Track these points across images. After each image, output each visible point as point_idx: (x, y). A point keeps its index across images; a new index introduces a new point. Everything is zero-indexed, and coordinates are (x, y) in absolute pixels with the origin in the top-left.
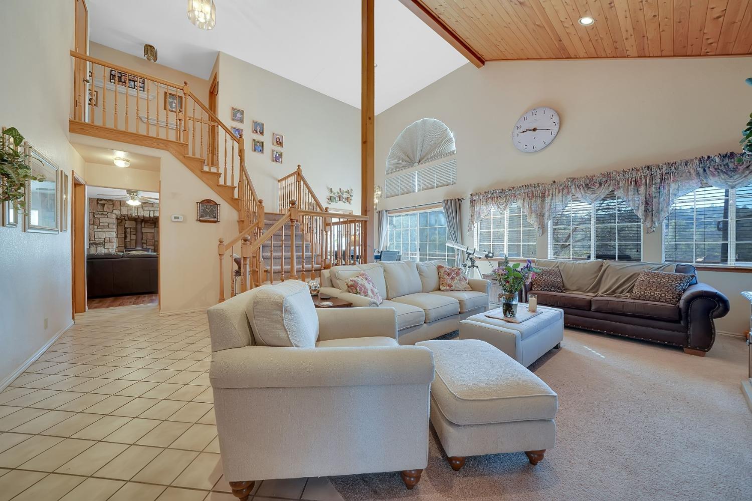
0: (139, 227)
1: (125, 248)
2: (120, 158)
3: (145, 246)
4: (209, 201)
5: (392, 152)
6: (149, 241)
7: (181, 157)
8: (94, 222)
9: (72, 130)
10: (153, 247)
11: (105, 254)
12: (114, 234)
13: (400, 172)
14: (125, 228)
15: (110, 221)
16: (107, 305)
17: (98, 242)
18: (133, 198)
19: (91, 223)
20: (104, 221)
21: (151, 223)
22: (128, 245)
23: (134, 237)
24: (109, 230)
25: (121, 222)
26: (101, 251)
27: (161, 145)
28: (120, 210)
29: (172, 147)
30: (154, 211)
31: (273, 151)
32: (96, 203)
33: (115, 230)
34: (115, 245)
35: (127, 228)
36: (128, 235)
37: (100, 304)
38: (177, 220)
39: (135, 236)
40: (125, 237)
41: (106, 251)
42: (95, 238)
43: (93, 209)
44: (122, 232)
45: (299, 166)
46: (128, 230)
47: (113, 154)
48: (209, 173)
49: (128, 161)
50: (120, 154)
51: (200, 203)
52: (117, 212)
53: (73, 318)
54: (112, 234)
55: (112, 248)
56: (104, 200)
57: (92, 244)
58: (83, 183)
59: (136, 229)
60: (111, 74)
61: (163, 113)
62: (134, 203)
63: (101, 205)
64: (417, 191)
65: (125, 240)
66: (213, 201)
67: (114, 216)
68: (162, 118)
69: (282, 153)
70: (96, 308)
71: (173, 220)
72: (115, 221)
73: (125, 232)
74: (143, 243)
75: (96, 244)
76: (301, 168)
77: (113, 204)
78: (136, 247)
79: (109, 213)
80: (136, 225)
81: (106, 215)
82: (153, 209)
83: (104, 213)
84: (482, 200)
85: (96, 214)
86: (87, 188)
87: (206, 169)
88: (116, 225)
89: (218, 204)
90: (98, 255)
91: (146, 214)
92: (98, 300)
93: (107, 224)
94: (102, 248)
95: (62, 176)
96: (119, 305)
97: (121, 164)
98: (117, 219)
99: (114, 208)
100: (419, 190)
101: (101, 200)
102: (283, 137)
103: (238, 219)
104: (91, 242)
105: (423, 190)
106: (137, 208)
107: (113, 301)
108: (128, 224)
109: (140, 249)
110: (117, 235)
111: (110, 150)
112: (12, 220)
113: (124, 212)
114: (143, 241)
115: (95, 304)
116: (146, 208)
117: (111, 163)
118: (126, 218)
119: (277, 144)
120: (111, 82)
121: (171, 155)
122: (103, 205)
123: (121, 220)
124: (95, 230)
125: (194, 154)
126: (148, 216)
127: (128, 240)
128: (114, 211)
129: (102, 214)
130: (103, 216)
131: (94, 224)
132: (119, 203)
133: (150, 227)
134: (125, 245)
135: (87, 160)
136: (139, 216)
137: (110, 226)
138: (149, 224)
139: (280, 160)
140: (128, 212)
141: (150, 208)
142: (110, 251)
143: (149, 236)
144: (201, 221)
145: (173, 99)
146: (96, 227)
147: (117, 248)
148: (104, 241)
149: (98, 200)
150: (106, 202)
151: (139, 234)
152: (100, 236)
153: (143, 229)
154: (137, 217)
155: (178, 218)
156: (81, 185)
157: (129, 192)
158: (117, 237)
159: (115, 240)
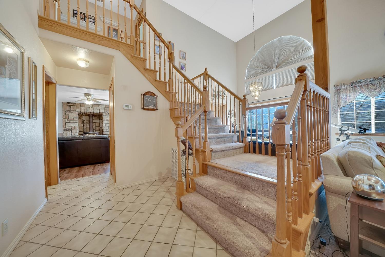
0: (91, 119)
1: (83, 132)
2: (81, 58)
3: (94, 131)
4: (149, 93)
5: (251, 64)
6: (97, 128)
7: (129, 56)
8: (65, 117)
9: (40, 26)
10: (99, 131)
11: (72, 137)
12: (77, 124)
13: (258, 76)
14: (83, 120)
15: (75, 116)
16: (74, 174)
17: (68, 129)
18: (88, 100)
19: (64, 117)
20: (71, 116)
21: (98, 117)
22: (85, 131)
23: (88, 126)
24: (74, 121)
25: (81, 116)
26: (70, 135)
27: (114, 45)
28: (80, 109)
30: (99, 109)
31: (180, 62)
32: (66, 105)
33: (77, 121)
34: (78, 131)
35: (84, 120)
36: (85, 125)
37: (69, 175)
38: (127, 108)
40: (83, 126)
41: (73, 135)
42: (66, 127)
43: (65, 109)
44: (81, 122)
45: (206, 69)
46: (85, 121)
48: (149, 70)
49: (88, 61)
51: (144, 94)
52: (78, 110)
56: (71, 103)
57: (64, 130)
58: (55, 82)
59: (89, 121)
60: (74, 13)
62: (89, 103)
64: (275, 87)
65: (83, 127)
66: (153, 93)
67: (77, 113)
69: (185, 64)
70: (66, 178)
71: (125, 108)
72: (77, 116)
73: (83, 123)
74: (93, 129)
75: (67, 130)
76: (207, 70)
77: (76, 106)
78: (89, 132)
79: (74, 111)
80: (89, 118)
81: (72, 112)
82: (99, 108)
83: (71, 111)
84: (348, 88)
85: (67, 112)
86: (58, 86)
88: (78, 118)
89: (156, 95)
90: (67, 138)
91: (95, 111)
93: (73, 118)
94: (70, 133)
97: (82, 64)
98: (79, 115)
99: (77, 108)
100: (277, 87)
101: (69, 103)
102: (185, 53)
103: (169, 108)
104: (64, 129)
105: (281, 87)
106: (90, 106)
108: (85, 118)
109: (92, 133)
110: (79, 124)
113: (83, 110)
114: (93, 128)
115: (65, 174)
116: (95, 108)
118: (84, 114)
119: (183, 58)
120: (73, 17)
121: (121, 54)
122: (70, 106)
124: (66, 122)
126: (96, 112)
127: (85, 127)
128: (77, 110)
130: (70, 113)
132: (79, 105)
133: (97, 119)
134: (83, 130)
136: (91, 113)
137: (75, 119)
138: (97, 118)
139: (185, 69)
140: (85, 110)
141: (97, 107)
142: (75, 134)
143: (97, 125)
146: (66, 120)
147: (79, 132)
148: (71, 129)
149: (67, 103)
151: (91, 124)
152: (69, 125)
153: (93, 120)
155: (128, 106)
156: (52, 83)
157: (86, 95)
158: (79, 126)
159: (78, 128)
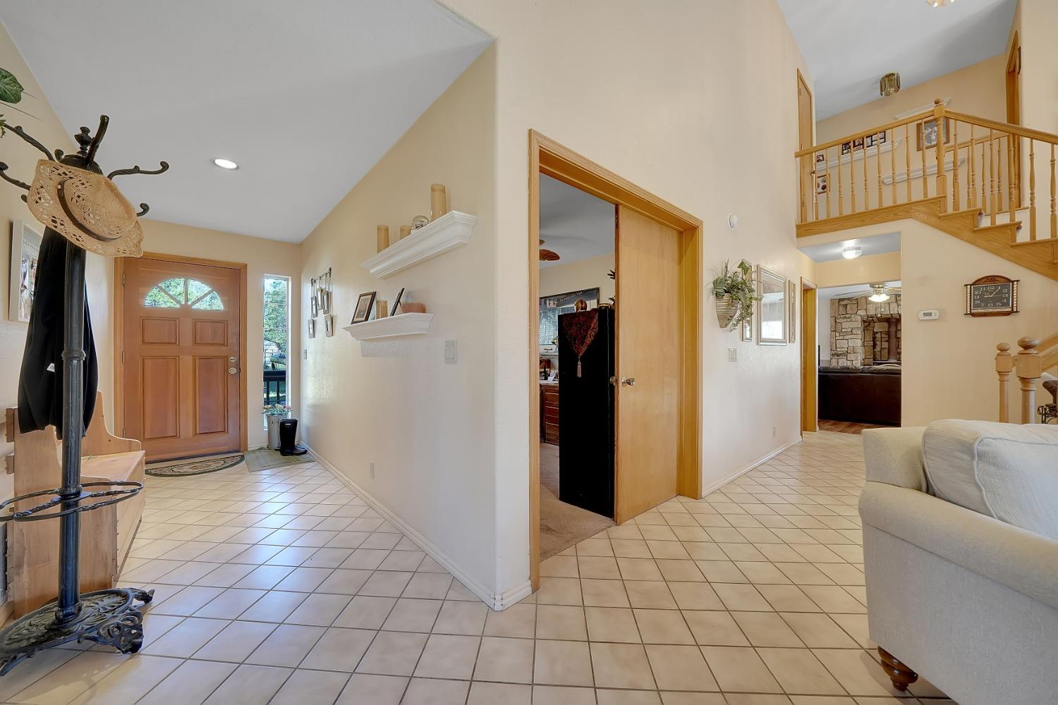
0: (892, 330)
1: (874, 360)
2: (849, 248)
4: (992, 279)
7: (933, 220)
8: (835, 328)
9: (799, 235)
12: (859, 343)
14: (875, 333)
15: (855, 325)
16: (840, 429)
17: (840, 353)
18: (878, 293)
19: (832, 329)
20: (847, 325)
22: (878, 357)
23: (885, 345)
24: (852, 336)
25: (869, 325)
26: (843, 363)
27: (900, 214)
28: (866, 310)
29: (918, 211)
32: (837, 305)
33: (860, 337)
34: (861, 357)
35: (877, 333)
36: (878, 343)
37: (833, 427)
38: (927, 318)
39: (887, 343)
40: (874, 346)
41: (849, 364)
42: (836, 348)
43: (834, 313)
44: (869, 338)
46: (878, 336)
47: (840, 246)
48: (994, 228)
49: (859, 248)
50: (850, 243)
51: (971, 285)
52: (862, 313)
53: (801, 435)
54: (857, 342)
55: (856, 361)
56: (846, 299)
57: (833, 355)
58: (813, 286)
59: (888, 333)
61: (916, 156)
62: (880, 298)
63: (843, 305)
65: (874, 349)
66: (1001, 277)
67: (859, 319)
68: (917, 165)
70: (827, 430)
71: (922, 317)
72: (860, 324)
73: (874, 338)
75: (838, 355)
77: (857, 303)
78: (888, 358)
79: (853, 316)
80: (889, 328)
81: (849, 318)
83: (847, 316)
85: (838, 319)
86: (817, 290)
87: (985, 222)
88: (862, 329)
89: (1012, 280)
92: (832, 422)
93: (850, 330)
94: (845, 360)
95: (789, 287)
96: (854, 433)
97: (850, 255)
98: (864, 322)
99: (859, 308)
101: (843, 300)
104: (833, 352)
106: (888, 303)
107: (850, 426)
108: (878, 327)
109: (895, 361)
110: (864, 342)
111: (837, 243)
112: (748, 336)
113: (871, 311)
114: (899, 351)
115: (827, 425)
117: (839, 257)
118: (875, 319)
121: (916, 222)
122: (846, 306)
123: (868, 323)
124: (837, 338)
125: (956, 207)
127: (878, 348)
128: (859, 312)
129: (845, 317)
130: (845, 320)
131: (835, 331)
132: (864, 301)
134: (874, 355)
135: (817, 261)
137: (854, 332)
140: (876, 311)
142: (854, 364)
144: (973, 315)
145: (932, 128)
146: (837, 334)
147: (863, 360)
148: (847, 352)
149: (840, 299)
150: (849, 302)
151: (893, 341)
152: (843, 345)
153: (898, 332)
154: (890, 316)
155: (930, 314)
156: (812, 289)
157: (872, 285)
158: (864, 346)
159: (860, 350)
